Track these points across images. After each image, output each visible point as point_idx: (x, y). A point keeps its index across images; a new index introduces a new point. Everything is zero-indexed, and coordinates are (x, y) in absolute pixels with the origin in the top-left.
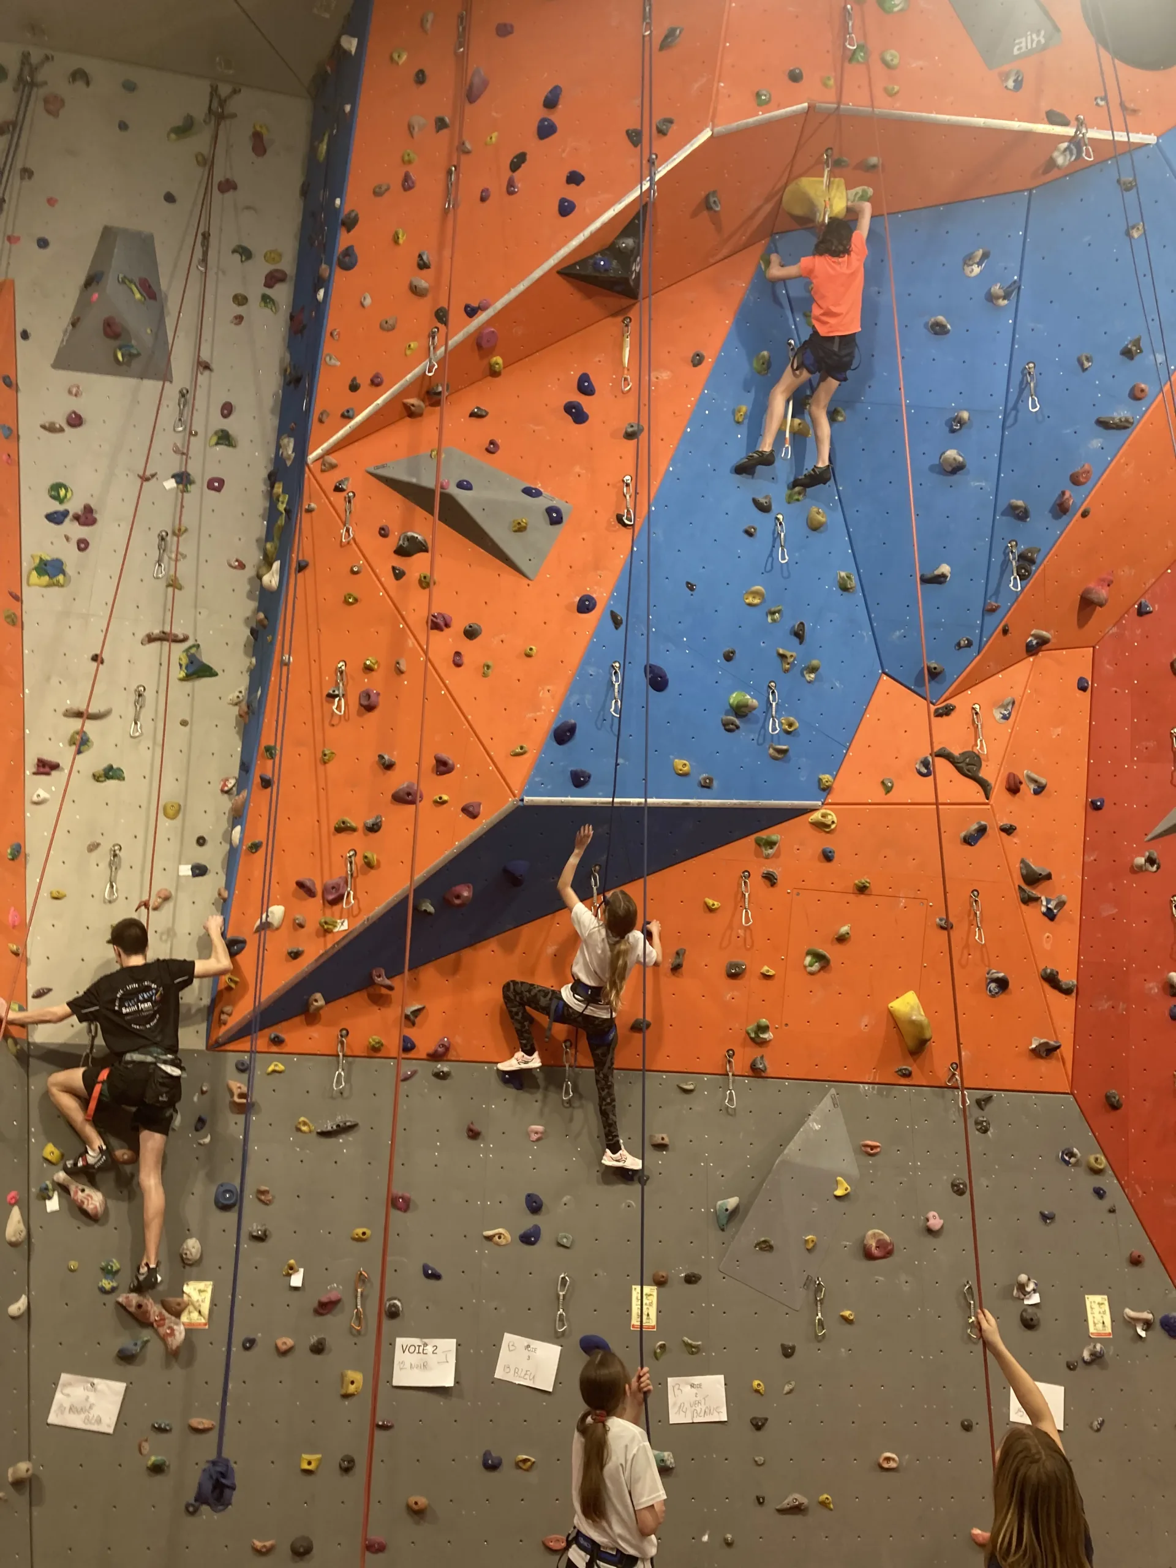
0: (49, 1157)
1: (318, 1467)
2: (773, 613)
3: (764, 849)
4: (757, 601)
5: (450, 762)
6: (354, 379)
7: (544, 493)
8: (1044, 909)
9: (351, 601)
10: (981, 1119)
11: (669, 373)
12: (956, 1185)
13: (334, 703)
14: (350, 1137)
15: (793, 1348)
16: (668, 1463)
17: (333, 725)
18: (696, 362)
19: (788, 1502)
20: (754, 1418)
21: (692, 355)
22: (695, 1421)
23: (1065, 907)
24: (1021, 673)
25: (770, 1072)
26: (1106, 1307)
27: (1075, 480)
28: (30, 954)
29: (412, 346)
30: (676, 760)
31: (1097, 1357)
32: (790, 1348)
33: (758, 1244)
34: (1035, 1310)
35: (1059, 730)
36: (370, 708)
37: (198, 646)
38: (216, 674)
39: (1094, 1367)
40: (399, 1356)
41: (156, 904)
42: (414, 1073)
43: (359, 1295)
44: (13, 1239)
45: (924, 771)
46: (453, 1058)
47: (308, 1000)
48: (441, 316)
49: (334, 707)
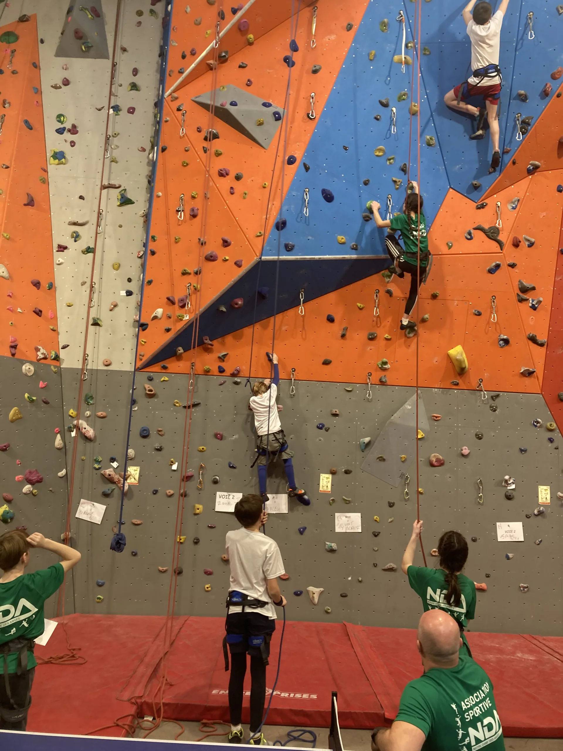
0: (71, 415)
1: (184, 541)
2: (390, 160)
3: (386, 279)
4: (381, 154)
5: (229, 241)
6: (184, 52)
7: (273, 105)
8: (530, 305)
9: (185, 165)
10: (493, 405)
11: (335, 36)
12: (478, 435)
13: (178, 214)
14: (197, 409)
15: (394, 504)
16: (334, 548)
17: (180, 225)
18: (348, 29)
19: (388, 566)
20: (374, 532)
21: (346, 25)
22: (347, 531)
23: (542, 303)
24: (524, 184)
25: (388, 383)
26: (549, 491)
27: (554, 77)
28: (60, 330)
29: (208, 32)
30: (339, 236)
31: (540, 513)
32: (392, 503)
33: (378, 458)
34: (512, 491)
35: (544, 214)
36: (194, 216)
37: (125, 190)
38: (134, 203)
39: (539, 517)
40: (218, 499)
41: (111, 308)
42: (225, 382)
43: (201, 474)
44: (58, 447)
45: (469, 237)
46: (242, 376)
47: (176, 350)
48: (222, 16)
49: (178, 216)
